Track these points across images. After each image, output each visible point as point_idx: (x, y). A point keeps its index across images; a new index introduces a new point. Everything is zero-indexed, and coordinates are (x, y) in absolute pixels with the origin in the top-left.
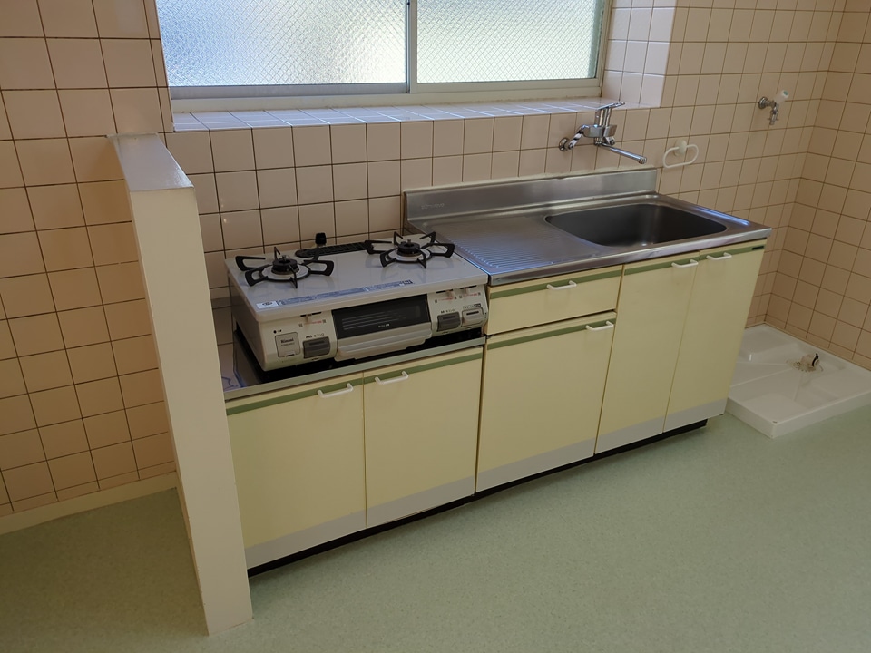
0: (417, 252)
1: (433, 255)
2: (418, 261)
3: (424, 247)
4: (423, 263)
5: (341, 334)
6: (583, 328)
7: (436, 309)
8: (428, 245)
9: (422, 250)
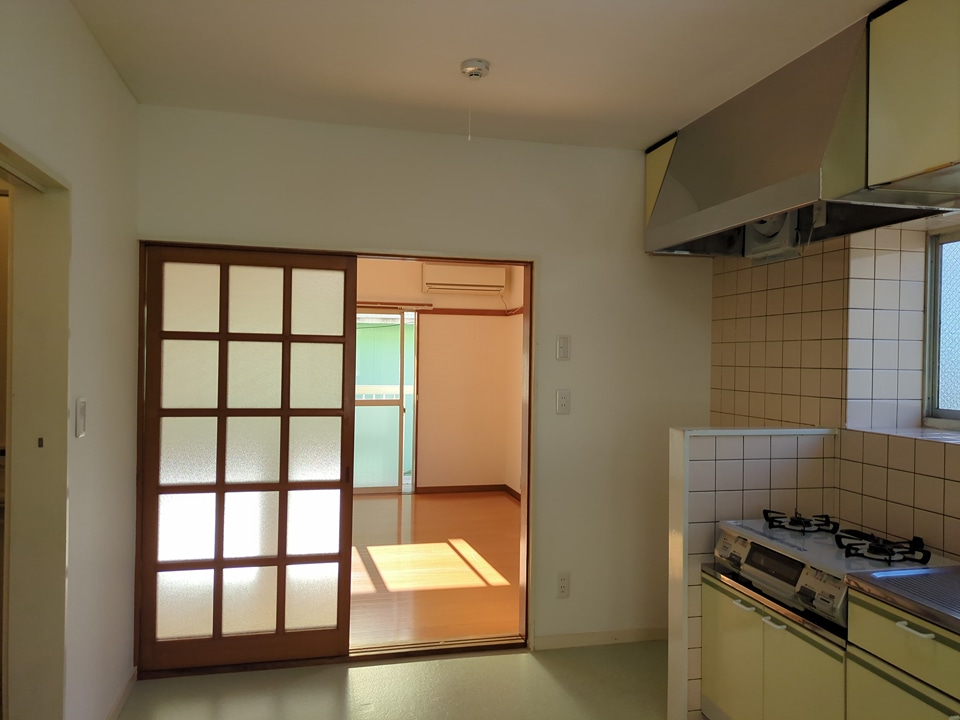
5: (749, 561)
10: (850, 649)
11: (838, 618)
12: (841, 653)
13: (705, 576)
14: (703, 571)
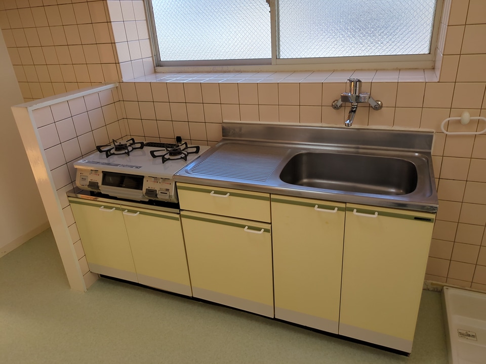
0: (180, 153)
1: (188, 153)
2: (182, 158)
3: (183, 150)
4: (185, 159)
5: (104, 183)
6: (243, 227)
7: (146, 185)
8: (185, 149)
9: (183, 152)
10: (182, 213)
11: (174, 200)
12: (178, 216)
13: (70, 199)
14: (68, 197)
